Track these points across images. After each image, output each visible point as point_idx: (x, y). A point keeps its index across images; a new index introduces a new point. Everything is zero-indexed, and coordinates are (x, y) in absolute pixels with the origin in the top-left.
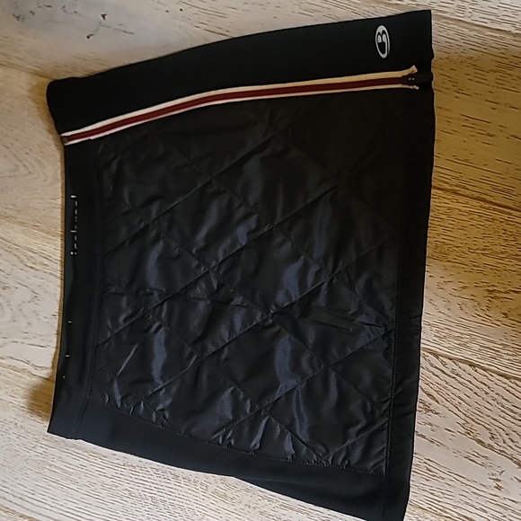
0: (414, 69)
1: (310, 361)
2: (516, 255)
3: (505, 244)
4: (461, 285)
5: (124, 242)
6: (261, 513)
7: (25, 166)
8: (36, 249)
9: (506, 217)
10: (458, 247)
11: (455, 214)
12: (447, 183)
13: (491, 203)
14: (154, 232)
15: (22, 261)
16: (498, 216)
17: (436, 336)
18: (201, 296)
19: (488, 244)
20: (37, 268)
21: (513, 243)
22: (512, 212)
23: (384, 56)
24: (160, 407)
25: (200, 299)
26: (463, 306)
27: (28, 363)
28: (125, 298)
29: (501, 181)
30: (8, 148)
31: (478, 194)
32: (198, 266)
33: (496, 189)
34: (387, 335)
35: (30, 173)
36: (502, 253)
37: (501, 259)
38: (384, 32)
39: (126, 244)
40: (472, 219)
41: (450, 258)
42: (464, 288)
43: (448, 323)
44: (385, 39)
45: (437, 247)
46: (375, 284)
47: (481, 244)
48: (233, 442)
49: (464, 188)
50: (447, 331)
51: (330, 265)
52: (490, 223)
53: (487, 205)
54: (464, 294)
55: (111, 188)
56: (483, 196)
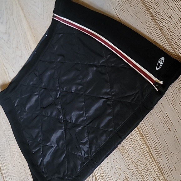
0: (161, 83)
1: (63, 144)
2: (143, 176)
3: (143, 169)
4: (120, 167)
5: (46, 61)
6: (25, 170)
7: (44, 16)
8: (30, 43)
9: (151, 161)
10: (129, 154)
11: (137, 143)
12: (143, 131)
13: (150, 152)
14: (55, 66)
15: (25, 44)
16: (149, 158)
17: (100, 174)
18: (53, 96)
19: (138, 164)
20: (27, 49)
21: (146, 171)
22: (154, 161)
23: (157, 69)
24: (22, 117)
25: (52, 97)
26: (115, 174)
27: (8, 73)
28: (36, 78)
29: (159, 148)
30: (44, 6)
31: (149, 144)
32: (57, 87)
33: (155, 148)
34: (86, 159)
35: (43, 19)
36: (140, 171)
37: (138, 172)
38: (163, 60)
39: (46, 62)
40: (140, 150)
41: (124, 156)
42: (120, 169)
43: (107, 174)
44: (161, 63)
45: (123, 148)
46: (95, 141)
47: (136, 161)
48: (29, 145)
49: (146, 138)
50: (105, 176)
51: (89, 122)
52: (144, 158)
53: (148, 151)
54: (118, 171)
55: (55, 42)
56: (150, 147)
